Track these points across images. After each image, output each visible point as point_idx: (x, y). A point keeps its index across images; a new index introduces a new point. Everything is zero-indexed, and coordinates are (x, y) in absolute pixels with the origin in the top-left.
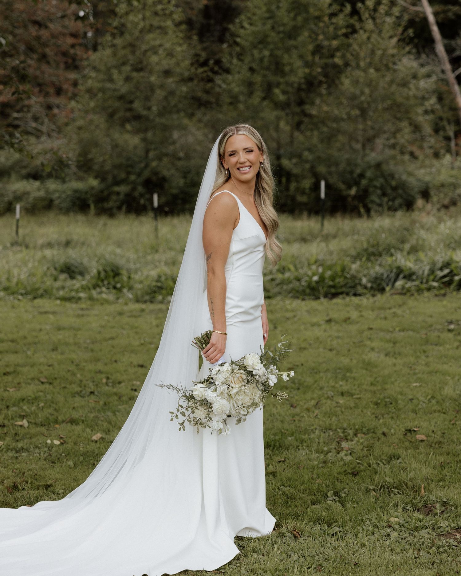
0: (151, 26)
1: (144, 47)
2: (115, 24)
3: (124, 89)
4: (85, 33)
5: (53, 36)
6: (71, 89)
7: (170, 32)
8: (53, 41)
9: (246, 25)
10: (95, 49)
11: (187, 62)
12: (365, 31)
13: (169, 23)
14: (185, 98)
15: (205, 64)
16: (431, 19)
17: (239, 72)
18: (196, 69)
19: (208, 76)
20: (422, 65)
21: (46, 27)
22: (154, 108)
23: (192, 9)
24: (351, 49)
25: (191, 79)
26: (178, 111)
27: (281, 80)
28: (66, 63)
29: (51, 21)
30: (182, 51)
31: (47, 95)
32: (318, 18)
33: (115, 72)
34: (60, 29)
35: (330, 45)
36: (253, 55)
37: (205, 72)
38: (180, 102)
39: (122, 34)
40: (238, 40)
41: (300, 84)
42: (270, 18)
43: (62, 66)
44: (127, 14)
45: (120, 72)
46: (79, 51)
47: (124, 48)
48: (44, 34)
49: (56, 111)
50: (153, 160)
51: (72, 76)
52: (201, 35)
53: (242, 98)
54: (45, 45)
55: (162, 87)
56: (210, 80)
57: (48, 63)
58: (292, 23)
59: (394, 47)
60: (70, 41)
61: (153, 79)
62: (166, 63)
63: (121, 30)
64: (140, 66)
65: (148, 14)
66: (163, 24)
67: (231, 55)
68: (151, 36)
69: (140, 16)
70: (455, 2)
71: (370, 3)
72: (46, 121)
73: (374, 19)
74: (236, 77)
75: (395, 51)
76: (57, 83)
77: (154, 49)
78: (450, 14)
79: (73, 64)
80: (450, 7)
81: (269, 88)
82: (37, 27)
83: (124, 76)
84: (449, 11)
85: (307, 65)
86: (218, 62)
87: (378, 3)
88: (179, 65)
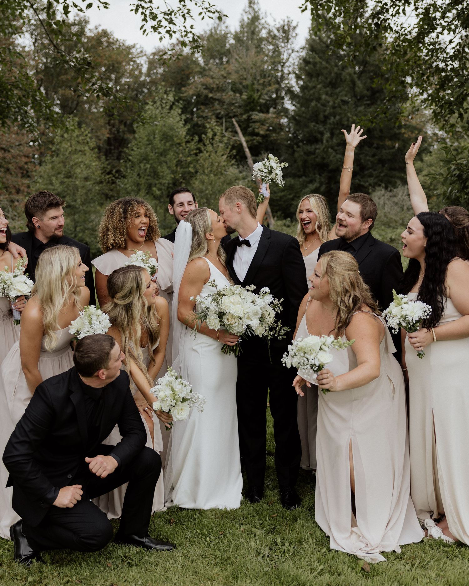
0: (76, 150)
1: (72, 163)
2: (54, 149)
3: (60, 189)
4: (34, 155)
5: (14, 157)
6: (26, 190)
7: (88, 154)
8: (14, 160)
9: (135, 149)
10: (40, 164)
11: (99, 172)
12: (207, 152)
13: (86, 148)
14: (98, 194)
15: (109, 173)
16: (245, 144)
17: (131, 177)
18: (105, 176)
19: (112, 180)
20: (240, 172)
21: (9, 151)
22: (79, 201)
23: (100, 140)
24: (199, 162)
25: (101, 182)
26: (94, 202)
27: (157, 182)
28: (22, 173)
29: (12, 147)
30: (96, 165)
31: (10, 193)
32: (179, 144)
33: (53, 178)
34: (18, 152)
35: (186, 160)
36: (140, 167)
37: (110, 177)
38: (95, 196)
39: (58, 155)
40: (130, 158)
41: (169, 184)
42: (149, 144)
43: (20, 175)
44: (61, 142)
45: (57, 179)
46: (30, 166)
47: (59, 163)
48: (8, 155)
49: (16, 203)
50: (79, 232)
51: (26, 181)
52: (106, 155)
54: (9, 163)
55: (83, 187)
56: (114, 183)
57: (11, 174)
58: (162, 147)
59: (225, 161)
60: (24, 160)
61: (77, 183)
62: (85, 173)
63: (56, 153)
64: (69, 174)
65: (74, 143)
66: (83, 149)
67: (126, 166)
68: (76, 156)
69: (69, 144)
70: (258, 135)
71: (210, 135)
72: (10, 210)
73: (212, 144)
74: (130, 180)
75: (226, 163)
76: (17, 186)
77: (77, 164)
78: (255, 141)
79: (26, 174)
80: (254, 137)
81: (150, 186)
82: (3, 152)
83: (59, 181)
84: (254, 139)
85: (173, 172)
86: (118, 171)
87: (215, 135)
88: (93, 173)
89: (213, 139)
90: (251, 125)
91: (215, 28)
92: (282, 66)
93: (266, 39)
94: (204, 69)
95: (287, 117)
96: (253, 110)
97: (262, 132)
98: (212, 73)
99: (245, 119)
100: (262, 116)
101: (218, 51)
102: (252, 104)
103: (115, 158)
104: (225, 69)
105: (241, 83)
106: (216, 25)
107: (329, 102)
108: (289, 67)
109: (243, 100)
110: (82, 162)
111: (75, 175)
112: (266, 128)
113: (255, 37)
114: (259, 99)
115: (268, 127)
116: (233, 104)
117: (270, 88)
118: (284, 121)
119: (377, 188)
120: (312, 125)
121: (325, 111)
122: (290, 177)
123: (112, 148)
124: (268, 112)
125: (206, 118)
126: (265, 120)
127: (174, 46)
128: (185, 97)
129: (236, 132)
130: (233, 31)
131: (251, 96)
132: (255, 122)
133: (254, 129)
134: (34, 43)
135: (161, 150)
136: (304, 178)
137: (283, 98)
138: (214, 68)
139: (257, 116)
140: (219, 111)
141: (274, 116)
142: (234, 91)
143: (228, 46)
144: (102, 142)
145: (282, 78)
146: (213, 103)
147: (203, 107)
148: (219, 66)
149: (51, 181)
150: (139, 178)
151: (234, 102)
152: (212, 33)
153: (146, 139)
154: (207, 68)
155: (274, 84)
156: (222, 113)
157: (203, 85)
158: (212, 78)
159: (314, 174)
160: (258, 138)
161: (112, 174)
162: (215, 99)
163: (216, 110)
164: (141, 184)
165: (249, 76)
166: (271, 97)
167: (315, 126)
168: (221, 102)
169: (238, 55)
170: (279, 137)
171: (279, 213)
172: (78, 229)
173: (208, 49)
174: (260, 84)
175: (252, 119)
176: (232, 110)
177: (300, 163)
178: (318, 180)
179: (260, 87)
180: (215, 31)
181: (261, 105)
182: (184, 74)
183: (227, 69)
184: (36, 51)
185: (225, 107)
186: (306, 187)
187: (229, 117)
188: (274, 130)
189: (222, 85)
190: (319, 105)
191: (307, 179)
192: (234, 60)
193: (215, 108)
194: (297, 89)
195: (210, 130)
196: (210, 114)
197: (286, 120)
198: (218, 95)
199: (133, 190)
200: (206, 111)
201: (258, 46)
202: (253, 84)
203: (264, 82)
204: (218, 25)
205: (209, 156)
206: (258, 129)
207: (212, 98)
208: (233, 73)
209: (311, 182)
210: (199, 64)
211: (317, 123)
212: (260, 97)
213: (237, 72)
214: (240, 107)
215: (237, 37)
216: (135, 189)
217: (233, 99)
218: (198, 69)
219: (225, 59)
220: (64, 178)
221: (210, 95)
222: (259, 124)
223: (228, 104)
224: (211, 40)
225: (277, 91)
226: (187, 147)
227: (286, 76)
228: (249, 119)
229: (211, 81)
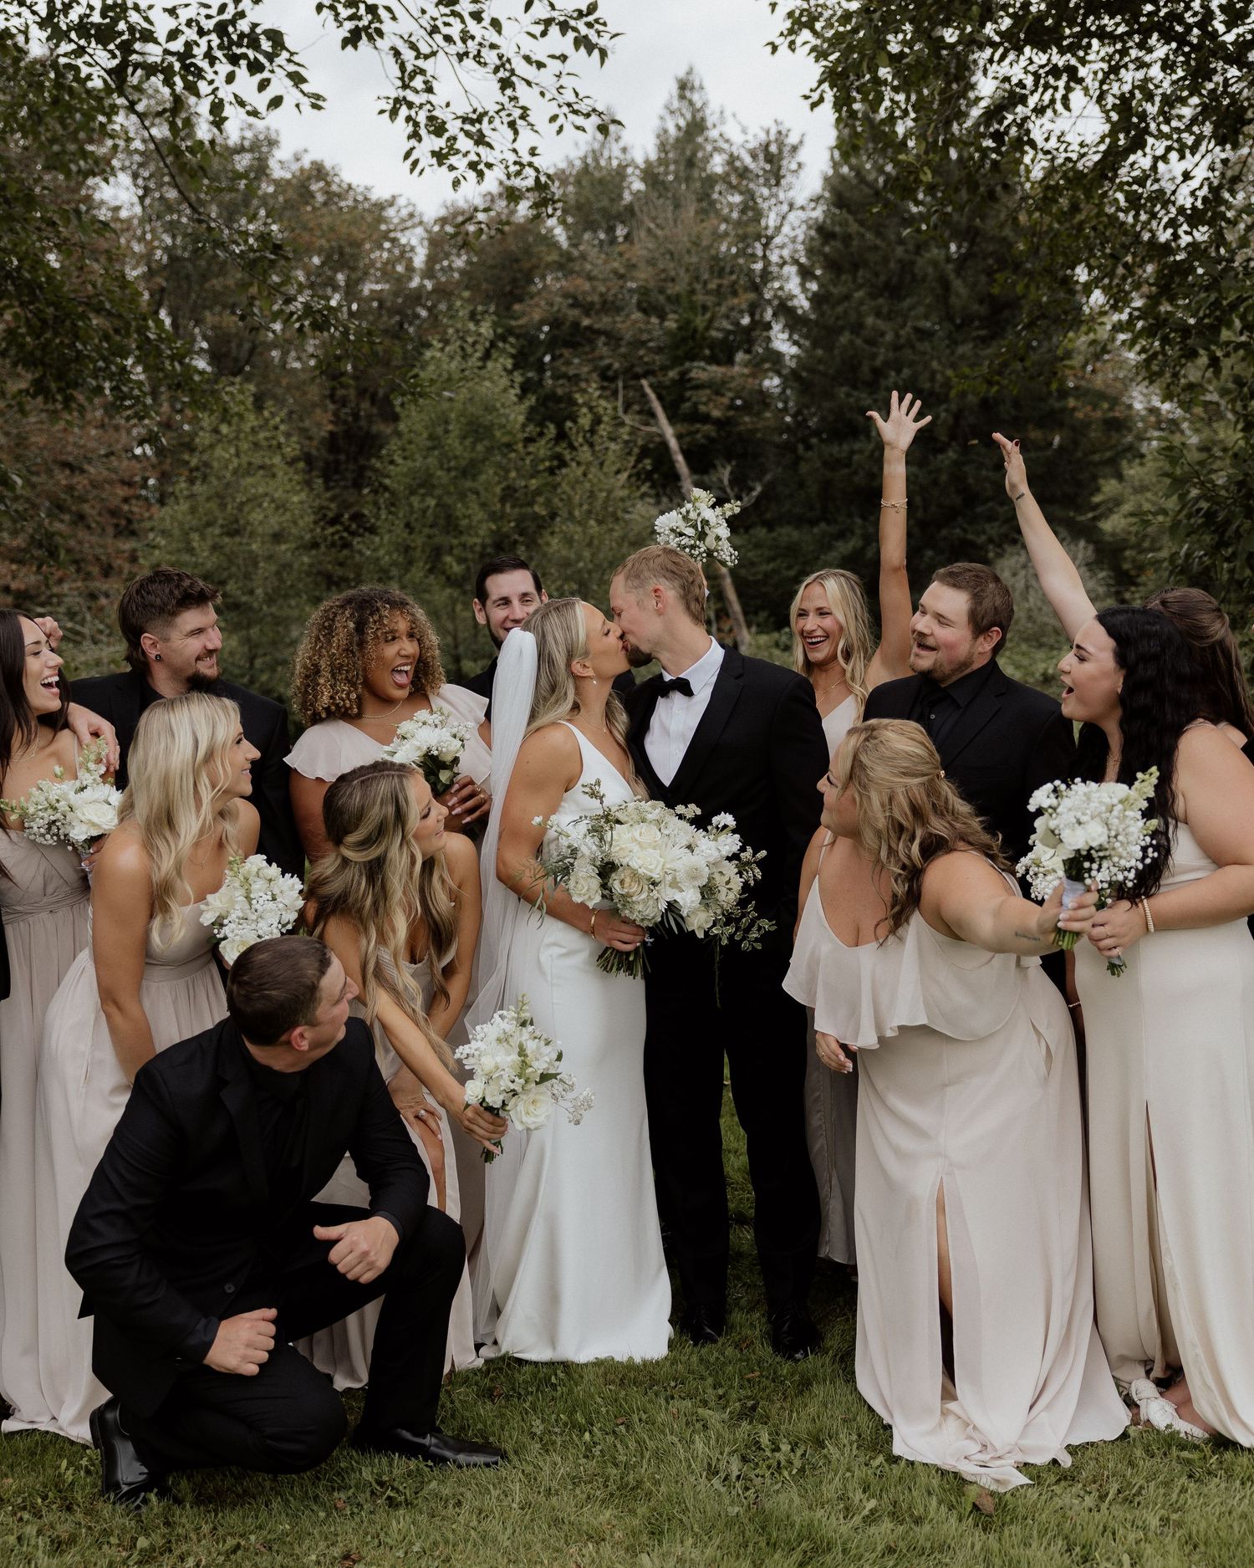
0: (250, 464)
1: (240, 498)
2: (194, 462)
3: (211, 562)
4: (146, 480)
5: (94, 485)
6: (127, 567)
7: (280, 474)
8: (95, 492)
9: (400, 461)
10: (162, 502)
11: (310, 519)
12: (579, 464)
13: (277, 460)
14: (308, 574)
15: (334, 521)
16: (673, 443)
17: (390, 531)
18: (323, 529)
19: (342, 538)
21: (83, 471)
22: (259, 591)
23: (310, 438)
24: (559, 491)
25: (315, 545)
26: (298, 595)
27: (455, 542)
28: (117, 526)
29: (89, 461)
30: (301, 502)
31: (88, 576)
32: (509, 446)
33: (195, 536)
34: (106, 473)
35: (526, 487)
36: (411, 505)
37: (337, 532)
38: (300, 580)
39: (205, 478)
40: (387, 481)
41: (484, 546)
42: (434, 448)
43: (110, 531)
44: (212, 446)
45: (203, 537)
46: (136, 508)
47: (208, 499)
48: (80, 481)
49: (103, 601)
50: (262, 671)
51: (127, 545)
52: (327, 479)
53: (394, 572)
54: (83, 500)
55: (270, 558)
56: (346, 545)
57: (89, 527)
59: (623, 487)
60: (121, 491)
61: (254, 547)
62: (274, 522)
63: (200, 473)
64: (235, 526)
65: (245, 446)
66: (268, 461)
67: (376, 503)
68: (249, 480)
69: (232, 450)
70: (706, 419)
71: (585, 421)
72: (88, 617)
73: (591, 445)
74: (386, 538)
75: (625, 492)
76: (103, 558)
77: (256, 501)
78: (699, 436)
79: (127, 528)
80: (698, 426)
81: (436, 553)
82: (67, 472)
83: (209, 542)
84: (697, 431)
85: (493, 517)
86: (357, 517)
87: (597, 421)
88: (295, 523)
89: (593, 431)
90: (688, 394)
91: (594, 151)
92: (766, 246)
93: (725, 178)
94: (569, 257)
95: (779, 374)
96: (692, 357)
97: (716, 413)
98: (588, 267)
99: (673, 381)
100: (716, 371)
101: (604, 211)
102: (691, 343)
103: (349, 483)
104: (621, 254)
105: (662, 291)
106: (596, 146)
107: (882, 334)
108: (782, 247)
109: (669, 333)
110: (266, 495)
111: (249, 528)
112: (725, 401)
113: (696, 174)
114: (707, 328)
115: (732, 400)
116: (643, 343)
117: (736, 301)
118: (772, 383)
119: (1009, 549)
120: (842, 392)
121: (873, 356)
122: (789, 523)
123: (342, 457)
124: (730, 361)
125: (575, 379)
126: (724, 383)
127: (492, 201)
128: (521, 327)
129: (653, 415)
130: (640, 161)
131: (688, 322)
132: (700, 387)
133: (695, 405)
134: (142, 199)
135: (464, 463)
136: (823, 525)
137: (768, 327)
138: (593, 253)
139: (702, 371)
140: (607, 361)
141: (746, 371)
142: (645, 311)
143: (627, 197)
144: (315, 443)
145: (766, 275)
146: (591, 342)
147: (566, 352)
148: (606, 248)
149: (189, 542)
150: (410, 533)
151: (645, 337)
152: (587, 165)
153: (425, 435)
154: (575, 253)
155: (746, 290)
156: (616, 365)
157: (566, 295)
158: (590, 278)
159: (850, 515)
160: (708, 428)
161: (342, 524)
162: (599, 332)
163: (601, 358)
164: (415, 549)
165: (682, 272)
166: (738, 324)
167: (848, 395)
168: (613, 338)
169: (654, 219)
170: (759, 426)
171: (763, 615)
172: (258, 663)
173: (579, 207)
174: (708, 293)
175: (690, 380)
176: (641, 358)
177: (814, 489)
178: (858, 531)
179: (710, 300)
180: (596, 160)
181: (713, 344)
182: (520, 271)
183: (627, 256)
184: (146, 219)
185: (623, 350)
186: (830, 547)
187: (632, 375)
188: (747, 408)
189: (615, 295)
190: (859, 342)
191: (833, 529)
192: (643, 234)
193: (597, 353)
194: (802, 303)
195: (584, 410)
196: (586, 369)
197: (776, 381)
198: (605, 322)
199: (394, 564)
200: (576, 361)
201: (705, 197)
202: (693, 292)
203: (720, 286)
204: (603, 145)
205: (585, 475)
206: (705, 404)
207: (588, 328)
208: (642, 265)
209: (842, 535)
210: (555, 245)
211: (855, 387)
212: (709, 325)
213: (651, 262)
214: (659, 350)
215: (650, 175)
216: (401, 560)
217: (641, 331)
218: (554, 257)
219: (621, 231)
220: (221, 535)
221: (586, 322)
222: (708, 392)
223: (629, 344)
224: (584, 183)
225: (753, 309)
226: (529, 454)
227: (774, 269)
228: (683, 380)
229: (587, 286)
